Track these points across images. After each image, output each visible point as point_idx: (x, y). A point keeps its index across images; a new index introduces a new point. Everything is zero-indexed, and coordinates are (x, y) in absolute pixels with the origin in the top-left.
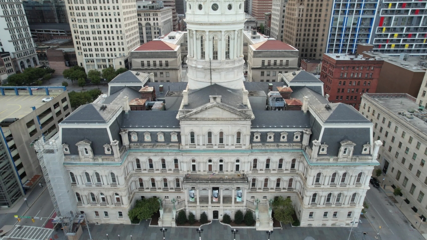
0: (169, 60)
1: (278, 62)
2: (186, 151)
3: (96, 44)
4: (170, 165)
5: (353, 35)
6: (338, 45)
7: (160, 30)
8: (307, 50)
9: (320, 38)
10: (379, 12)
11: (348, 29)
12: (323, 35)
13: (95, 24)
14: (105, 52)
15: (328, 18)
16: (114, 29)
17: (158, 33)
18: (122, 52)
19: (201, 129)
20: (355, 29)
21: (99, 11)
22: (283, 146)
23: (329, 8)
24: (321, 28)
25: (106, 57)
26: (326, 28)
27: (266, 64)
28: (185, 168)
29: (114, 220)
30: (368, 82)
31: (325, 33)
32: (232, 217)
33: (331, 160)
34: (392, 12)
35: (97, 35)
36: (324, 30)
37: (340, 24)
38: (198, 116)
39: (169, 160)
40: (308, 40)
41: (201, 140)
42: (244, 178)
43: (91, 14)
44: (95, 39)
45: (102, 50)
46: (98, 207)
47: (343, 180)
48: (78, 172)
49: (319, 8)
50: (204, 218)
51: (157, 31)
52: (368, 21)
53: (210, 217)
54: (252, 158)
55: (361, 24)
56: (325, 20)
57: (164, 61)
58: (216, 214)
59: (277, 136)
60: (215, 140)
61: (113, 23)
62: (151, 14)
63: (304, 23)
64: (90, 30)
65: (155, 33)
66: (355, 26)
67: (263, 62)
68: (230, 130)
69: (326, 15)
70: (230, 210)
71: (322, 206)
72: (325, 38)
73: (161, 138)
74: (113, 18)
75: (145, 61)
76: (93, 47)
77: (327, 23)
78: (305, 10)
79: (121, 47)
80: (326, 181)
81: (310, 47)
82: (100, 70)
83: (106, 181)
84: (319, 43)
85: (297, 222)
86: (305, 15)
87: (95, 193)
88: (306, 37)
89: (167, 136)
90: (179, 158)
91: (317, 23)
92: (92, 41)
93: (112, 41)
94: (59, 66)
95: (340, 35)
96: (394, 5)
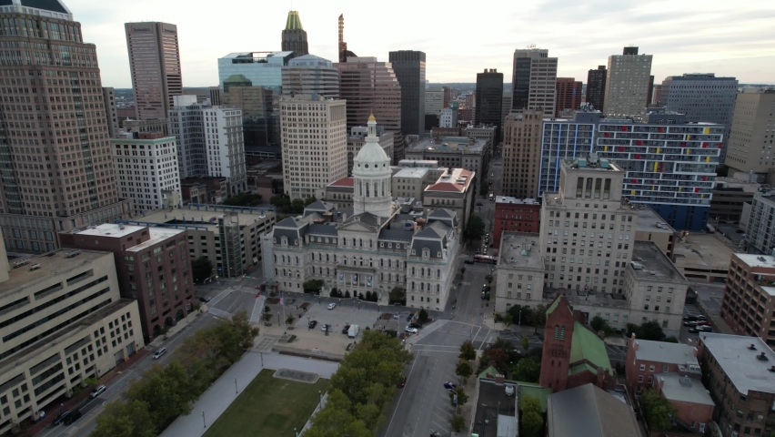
2: (341, 250)
3: (303, 174)
4: (332, 259)
8: (516, 191)
9: (530, 179)
12: (533, 176)
13: (304, 156)
14: (311, 183)
15: (537, 159)
16: (321, 162)
18: (325, 183)
19: (349, 236)
21: (309, 145)
22: (397, 252)
23: (538, 149)
24: (531, 168)
25: (311, 187)
26: (536, 169)
27: (435, 202)
28: (340, 261)
29: (295, 290)
31: (536, 174)
32: (365, 296)
33: (418, 259)
34: (610, 155)
35: (305, 167)
36: (534, 171)
37: (551, 165)
38: (348, 228)
39: (331, 254)
40: (517, 180)
41: (349, 243)
42: (374, 271)
43: (301, 147)
44: (302, 169)
45: (308, 180)
46: (286, 279)
47: (429, 274)
48: (279, 254)
49: (526, 148)
50: (348, 295)
53: (352, 295)
54: (379, 258)
56: (534, 161)
58: (355, 292)
59: (394, 245)
60: (358, 244)
61: (321, 156)
63: (511, 163)
64: (299, 161)
67: (433, 201)
68: (366, 238)
69: (535, 156)
70: (363, 291)
71: (417, 291)
72: (535, 179)
73: (327, 241)
74: (321, 151)
75: (337, 194)
76: (300, 177)
77: (537, 164)
78: (512, 150)
79: (326, 178)
80: (418, 273)
81: (519, 188)
82: (304, 199)
83: (293, 262)
84: (529, 183)
85: (404, 303)
86: (511, 155)
87: (286, 269)
88: (515, 178)
89: (331, 239)
90: (337, 254)
91: (525, 163)
92: (300, 172)
93: (318, 172)
94: (267, 193)
95: (552, 177)
96: (610, 148)
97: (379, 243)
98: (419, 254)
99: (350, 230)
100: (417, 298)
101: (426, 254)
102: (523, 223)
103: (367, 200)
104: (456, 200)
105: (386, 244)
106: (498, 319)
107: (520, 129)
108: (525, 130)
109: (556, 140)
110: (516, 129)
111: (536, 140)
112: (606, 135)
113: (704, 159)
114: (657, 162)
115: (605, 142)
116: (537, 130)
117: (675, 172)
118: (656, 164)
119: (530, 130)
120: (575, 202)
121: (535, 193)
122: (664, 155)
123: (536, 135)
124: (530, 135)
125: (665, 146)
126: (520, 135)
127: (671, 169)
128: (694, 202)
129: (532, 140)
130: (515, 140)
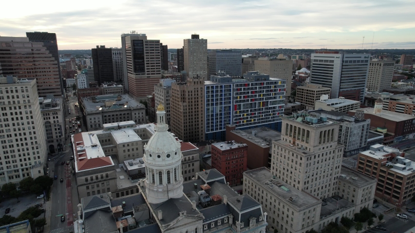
0: (109, 173)
5: (221, 118)
6: (212, 126)
7: (61, 126)
8: (192, 132)
9: (200, 123)
10: (233, 102)
11: (217, 115)
12: (202, 121)
14: (19, 163)
15: (203, 109)
16: (29, 141)
17: (59, 129)
20: (221, 114)
21: (11, 127)
22: (220, 228)
23: (203, 103)
24: (200, 116)
25: (19, 167)
26: (203, 116)
31: (203, 119)
34: (240, 101)
36: (202, 117)
37: (211, 112)
40: (192, 125)
45: (14, 162)
49: (196, 103)
51: (57, 127)
52: (228, 108)
55: (224, 110)
56: (202, 111)
57: (104, 174)
59: (216, 222)
61: (28, 136)
62: (51, 114)
63: (188, 114)
65: (56, 129)
66: (221, 112)
68: (191, 228)
69: (202, 108)
72: (203, 122)
74: (27, 132)
75: (89, 177)
76: (3, 160)
77: (203, 112)
78: (187, 106)
79: (37, 155)
81: (194, 130)
84: (200, 126)
86: (188, 109)
88: (191, 124)
91: (197, 113)
92: (2, 155)
93: (26, 152)
95: (212, 119)
96: (240, 97)
97: (203, 226)
98: (247, 224)
99: (177, 227)
101: (253, 222)
103: (170, 187)
104: (194, 155)
105: (209, 225)
107: (192, 92)
108: (195, 92)
109: (212, 96)
110: (189, 92)
111: (202, 98)
112: (238, 90)
113: (280, 97)
114: (261, 101)
115: (237, 94)
116: (201, 91)
117: (269, 106)
118: (261, 103)
119: (197, 91)
120: (318, 148)
121: (204, 131)
122: (264, 97)
123: (202, 94)
124: (198, 94)
125: (265, 93)
126: (192, 95)
127: (267, 105)
128: (277, 120)
129: (200, 98)
130: (189, 99)
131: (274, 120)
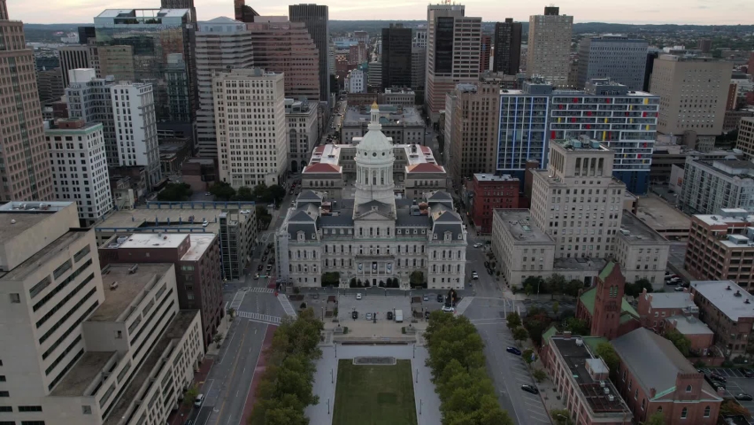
0: (335, 180)
1: (429, 183)
2: (358, 240)
3: (246, 159)
4: (346, 250)
5: (525, 149)
6: (509, 160)
7: (307, 137)
8: (475, 165)
9: (488, 152)
10: (548, 126)
11: (518, 143)
12: (492, 149)
13: (248, 138)
14: (256, 168)
15: (495, 132)
16: (268, 144)
17: (305, 141)
18: (274, 167)
19: (366, 226)
20: (525, 144)
21: (253, 126)
22: (415, 238)
23: (495, 122)
24: (489, 142)
25: (256, 173)
26: (494, 142)
27: (418, 184)
28: (355, 251)
29: (311, 284)
30: (509, 199)
31: (494, 147)
32: (385, 282)
33: (440, 242)
34: (563, 126)
35: (248, 150)
36: (492, 144)
37: (509, 138)
38: (365, 218)
39: (346, 245)
40: (475, 154)
41: (366, 233)
42: (393, 257)
43: (244, 129)
44: (246, 153)
45: (252, 165)
46: (303, 275)
47: (450, 256)
48: (294, 250)
49: (484, 122)
50: (367, 284)
51: (303, 139)
52: (540, 135)
53: (371, 283)
54: (397, 245)
55: (532, 138)
56: (492, 134)
57: (330, 181)
58: (375, 281)
59: (411, 230)
60: (375, 233)
61: (267, 138)
62: (298, 119)
63: (469, 137)
64: (242, 144)
65: (301, 141)
66: (525, 140)
67: (416, 182)
68: (383, 226)
69: (493, 129)
70: (384, 279)
71: (439, 273)
72: (494, 152)
73: (342, 232)
74: (267, 132)
75: (314, 181)
76: (243, 162)
77: (495, 137)
78: (470, 125)
79: (273, 162)
80: (439, 256)
82: (251, 186)
83: (310, 256)
84: (488, 157)
85: (425, 285)
86: (470, 129)
87: (302, 264)
88: (473, 152)
89: (346, 231)
90: (353, 245)
91: (484, 137)
92: (242, 156)
93: (264, 156)
94: (195, 181)
95: (510, 149)
96: (563, 120)
97: (396, 230)
98: (441, 237)
99: (367, 220)
100: (439, 279)
101: (448, 237)
102: (505, 199)
103: (374, 188)
104: (439, 180)
105: (403, 231)
106: (515, 291)
107: (478, 103)
108: (483, 104)
109: (512, 113)
110: (474, 103)
111: (494, 114)
112: (559, 107)
113: (644, 127)
114: (605, 131)
115: (558, 113)
116: (494, 103)
117: (621, 141)
118: (604, 133)
119: (488, 103)
120: (574, 180)
121: (493, 166)
122: (611, 124)
123: (494, 108)
124: (487, 108)
125: (612, 117)
126: (478, 108)
127: (617, 138)
128: (637, 167)
129: (490, 114)
130: (473, 114)
131: (629, 167)
